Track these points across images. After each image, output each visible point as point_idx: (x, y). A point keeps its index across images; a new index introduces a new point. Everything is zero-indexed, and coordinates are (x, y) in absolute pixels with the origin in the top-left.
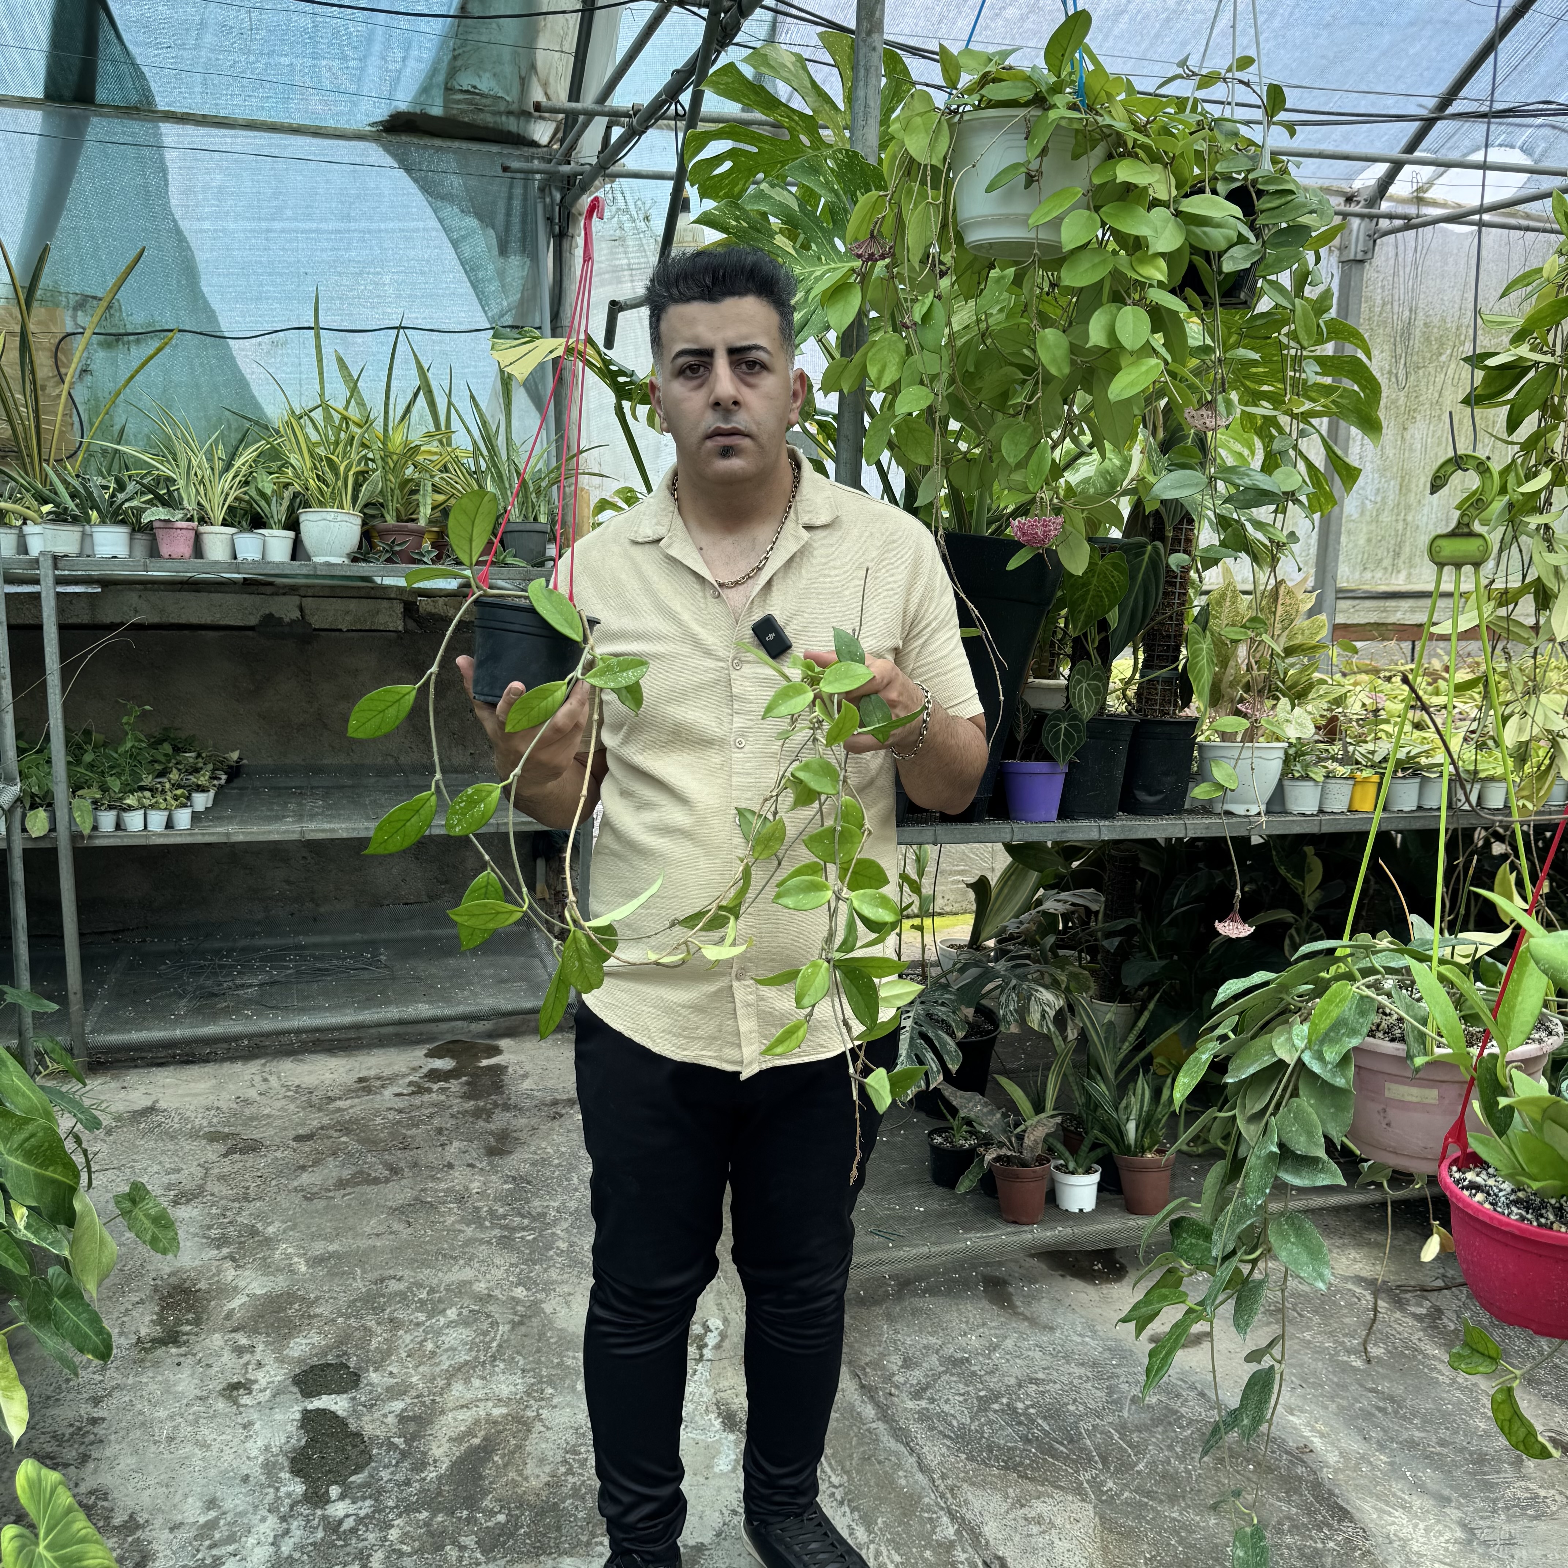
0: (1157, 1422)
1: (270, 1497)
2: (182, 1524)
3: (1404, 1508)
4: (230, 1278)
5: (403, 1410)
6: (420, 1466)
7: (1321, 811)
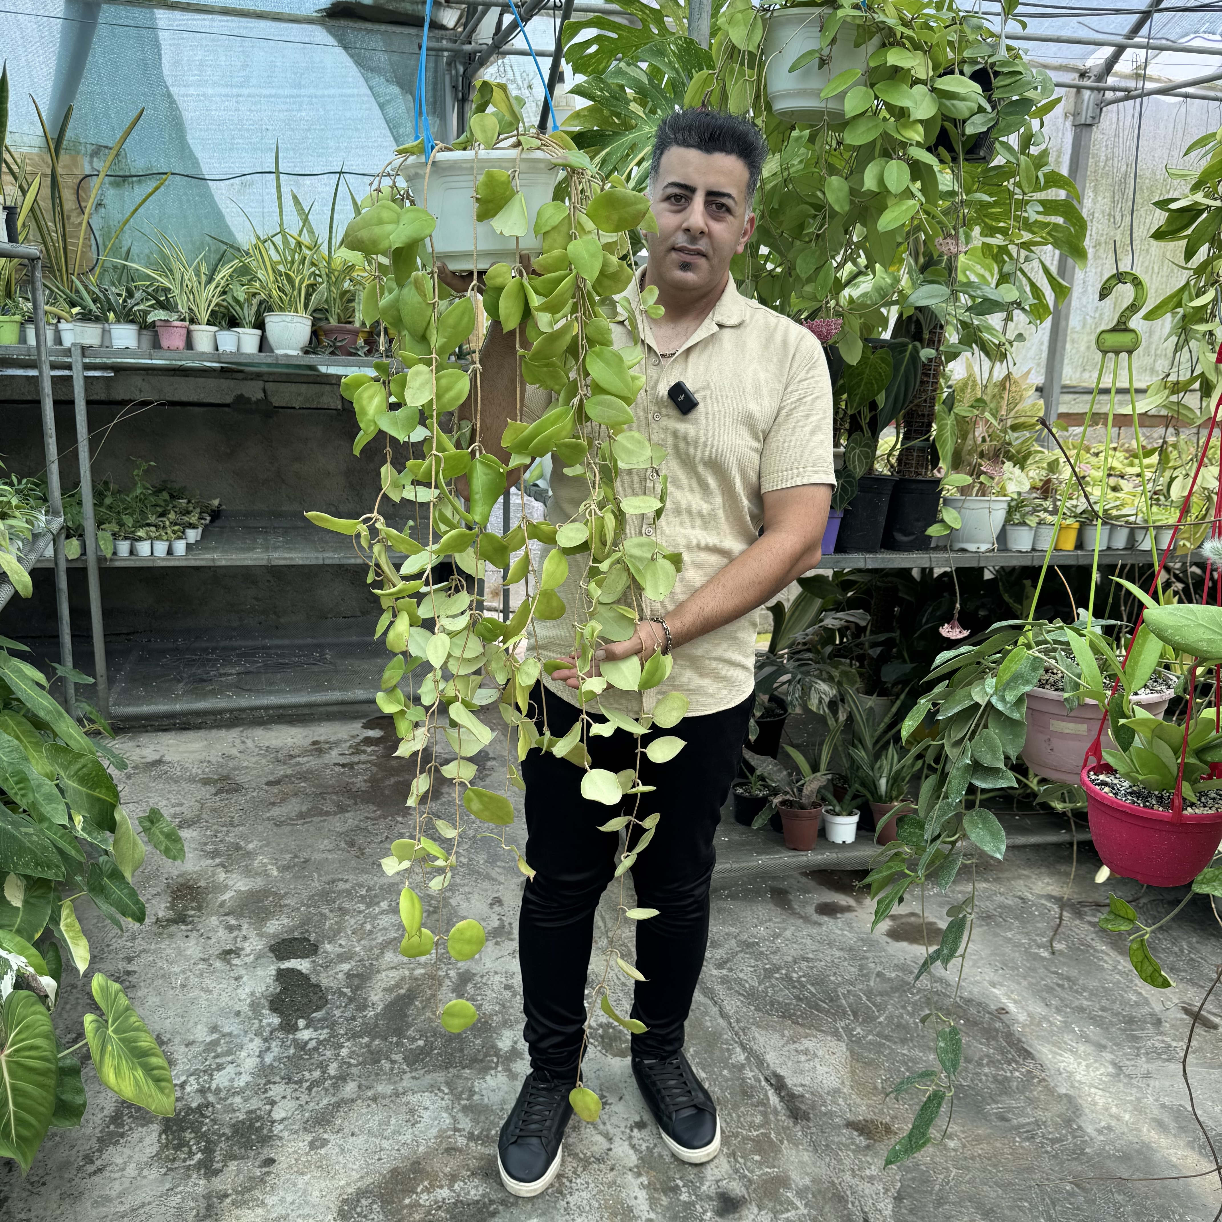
0: (895, 990)
1: (256, 1026)
2: (194, 1042)
3: (1071, 1051)
4: (222, 879)
5: (349, 970)
6: (363, 1007)
7: (1034, 549)
